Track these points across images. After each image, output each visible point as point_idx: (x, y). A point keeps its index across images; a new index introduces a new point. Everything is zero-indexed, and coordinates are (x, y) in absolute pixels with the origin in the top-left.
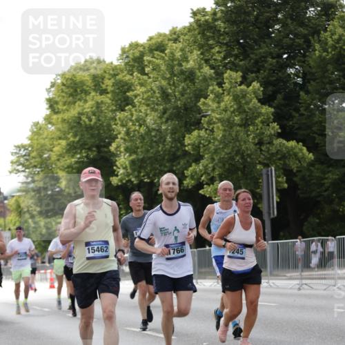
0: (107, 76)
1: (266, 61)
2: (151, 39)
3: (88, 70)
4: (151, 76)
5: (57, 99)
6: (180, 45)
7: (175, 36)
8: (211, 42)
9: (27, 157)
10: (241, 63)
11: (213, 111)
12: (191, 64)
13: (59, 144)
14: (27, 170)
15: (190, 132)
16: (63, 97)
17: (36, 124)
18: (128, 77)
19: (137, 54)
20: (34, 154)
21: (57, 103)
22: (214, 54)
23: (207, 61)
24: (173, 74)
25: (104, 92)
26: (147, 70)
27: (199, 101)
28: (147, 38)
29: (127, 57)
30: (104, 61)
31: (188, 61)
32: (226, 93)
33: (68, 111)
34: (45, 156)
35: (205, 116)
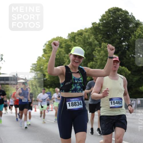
0: (63, 42)
1: (115, 40)
2: (78, 31)
3: (57, 40)
4: (78, 43)
5: (46, 49)
6: (87, 33)
7: (86, 31)
8: (98, 33)
9: (36, 68)
10: (107, 41)
11: (97, 55)
12: (91, 40)
13: (46, 64)
14: (36, 72)
15: (89, 62)
16: (48, 49)
17: (39, 57)
18: (70, 43)
19: (73, 36)
20: (38, 67)
21: (46, 50)
22: (98, 37)
23: (96, 39)
24: (85, 43)
25: (62, 48)
26: (76, 41)
27: (93, 52)
28: (77, 31)
29: (70, 37)
30: (62, 38)
31: (90, 39)
32: (102, 50)
33: (50, 53)
34: (42, 67)
35: (95, 57)
